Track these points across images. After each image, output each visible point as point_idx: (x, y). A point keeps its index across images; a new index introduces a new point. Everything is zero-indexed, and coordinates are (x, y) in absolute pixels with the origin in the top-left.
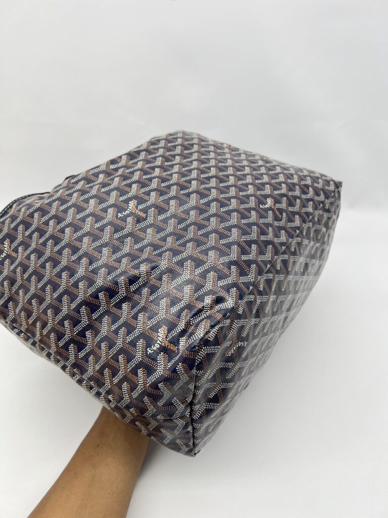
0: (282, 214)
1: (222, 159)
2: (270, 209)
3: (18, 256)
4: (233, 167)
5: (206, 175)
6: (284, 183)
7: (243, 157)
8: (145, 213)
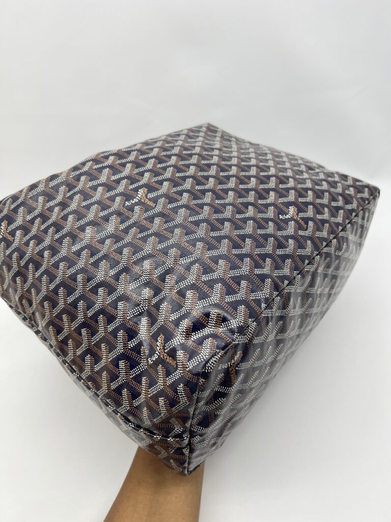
0: (307, 223)
1: (245, 158)
2: (292, 219)
3: (14, 240)
4: (257, 166)
5: (226, 174)
6: (310, 189)
7: (269, 157)
8: (154, 202)
